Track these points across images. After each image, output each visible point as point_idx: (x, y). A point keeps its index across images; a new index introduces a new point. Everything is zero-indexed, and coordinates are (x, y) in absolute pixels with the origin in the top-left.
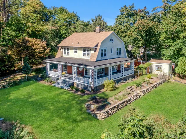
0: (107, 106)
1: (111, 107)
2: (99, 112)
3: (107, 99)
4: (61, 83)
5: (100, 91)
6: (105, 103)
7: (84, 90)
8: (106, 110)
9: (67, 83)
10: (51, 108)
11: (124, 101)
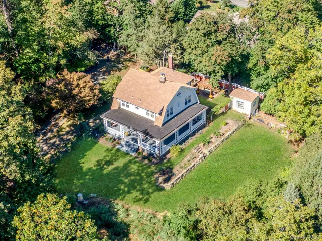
0: (173, 177)
1: (176, 179)
2: (166, 184)
3: (172, 168)
4: (124, 146)
5: (166, 158)
6: (170, 174)
7: (150, 156)
8: (171, 182)
9: (132, 146)
10: (126, 180)
11: (187, 169)
